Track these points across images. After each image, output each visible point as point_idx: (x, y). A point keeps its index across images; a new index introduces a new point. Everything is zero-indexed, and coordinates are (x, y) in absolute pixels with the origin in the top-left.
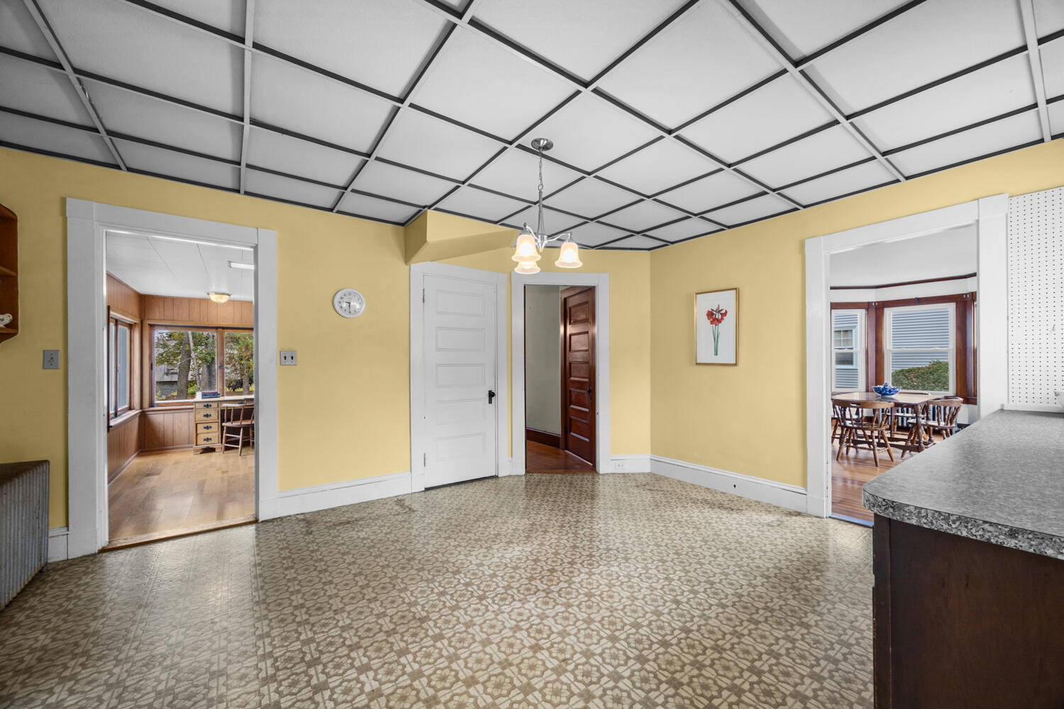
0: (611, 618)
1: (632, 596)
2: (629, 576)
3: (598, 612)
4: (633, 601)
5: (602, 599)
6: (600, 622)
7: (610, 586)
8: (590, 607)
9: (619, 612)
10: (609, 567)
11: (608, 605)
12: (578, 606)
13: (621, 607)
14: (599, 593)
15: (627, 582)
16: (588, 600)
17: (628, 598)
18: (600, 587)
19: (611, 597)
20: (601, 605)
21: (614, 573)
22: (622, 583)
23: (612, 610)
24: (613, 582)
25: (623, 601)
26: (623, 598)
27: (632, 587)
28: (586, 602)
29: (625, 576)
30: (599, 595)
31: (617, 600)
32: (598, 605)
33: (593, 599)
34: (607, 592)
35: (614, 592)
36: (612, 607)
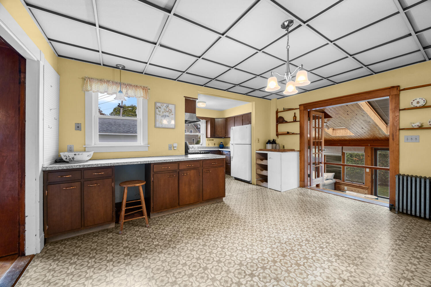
0: (252, 232)
1: (243, 240)
2: (242, 250)
3: (257, 234)
4: (243, 238)
5: (256, 239)
6: (257, 231)
7: (252, 245)
8: (261, 236)
9: (249, 234)
10: (252, 257)
11: (253, 237)
12: (265, 236)
13: (248, 236)
14: (257, 242)
15: (244, 247)
16: (261, 238)
17: (245, 239)
18: (257, 244)
19: (252, 240)
20: (256, 237)
21: (250, 253)
22: (246, 246)
23: (252, 235)
24: (251, 247)
25: (247, 238)
26: (247, 239)
27: (242, 244)
28: (262, 238)
29: (244, 250)
30: (257, 241)
31: (250, 238)
32: (257, 237)
33: (260, 239)
34: (254, 242)
35: (251, 242)
36: (252, 236)
